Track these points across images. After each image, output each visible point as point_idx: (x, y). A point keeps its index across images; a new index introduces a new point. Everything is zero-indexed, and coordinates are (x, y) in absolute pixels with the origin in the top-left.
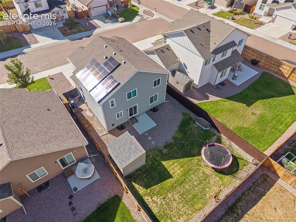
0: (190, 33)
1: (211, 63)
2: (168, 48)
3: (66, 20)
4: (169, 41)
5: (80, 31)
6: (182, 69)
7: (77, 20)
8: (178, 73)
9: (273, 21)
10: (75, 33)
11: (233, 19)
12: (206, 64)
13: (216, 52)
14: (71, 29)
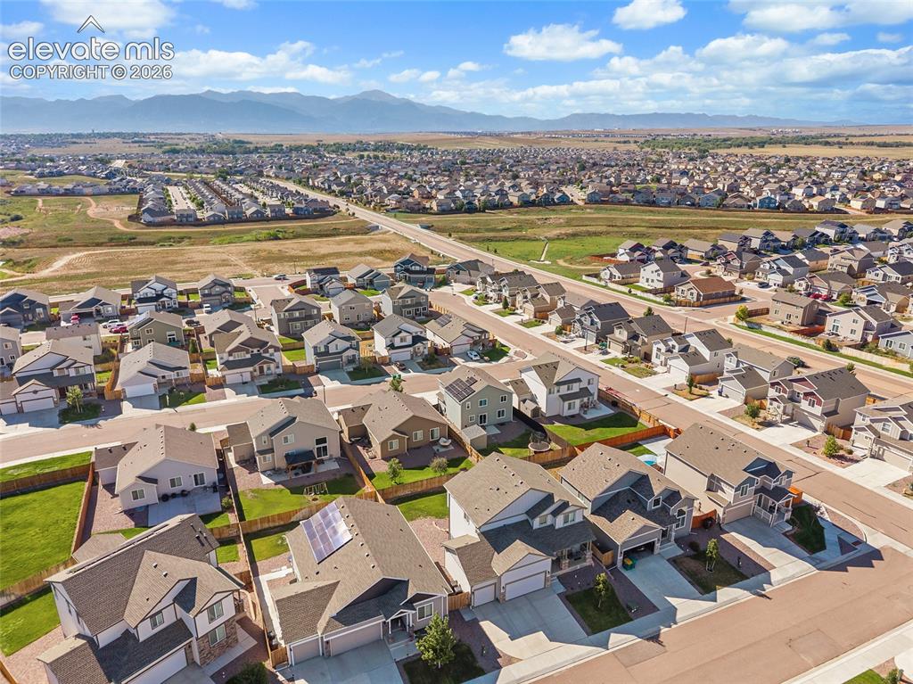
0: (538, 368)
1: (557, 395)
2: (522, 381)
3: (426, 355)
4: (524, 376)
5: (439, 367)
6: (533, 400)
7: (436, 357)
8: (528, 401)
9: (668, 371)
10: (434, 368)
11: (623, 366)
12: (550, 393)
13: (558, 384)
14: (429, 364)
